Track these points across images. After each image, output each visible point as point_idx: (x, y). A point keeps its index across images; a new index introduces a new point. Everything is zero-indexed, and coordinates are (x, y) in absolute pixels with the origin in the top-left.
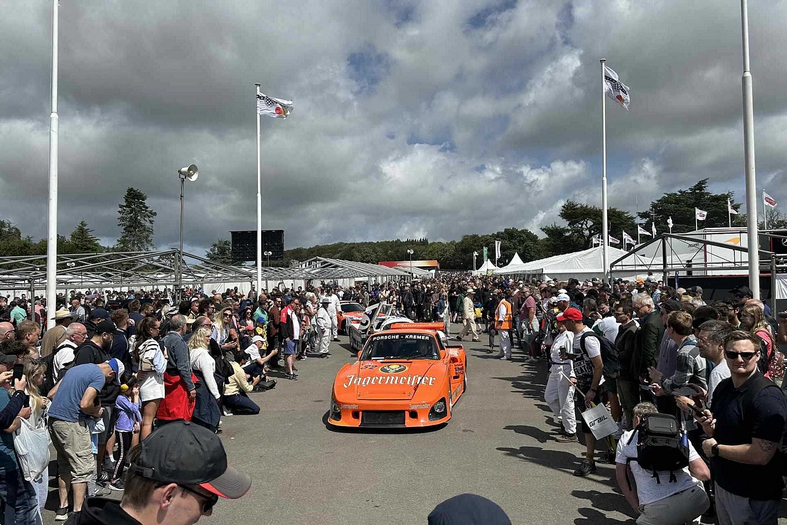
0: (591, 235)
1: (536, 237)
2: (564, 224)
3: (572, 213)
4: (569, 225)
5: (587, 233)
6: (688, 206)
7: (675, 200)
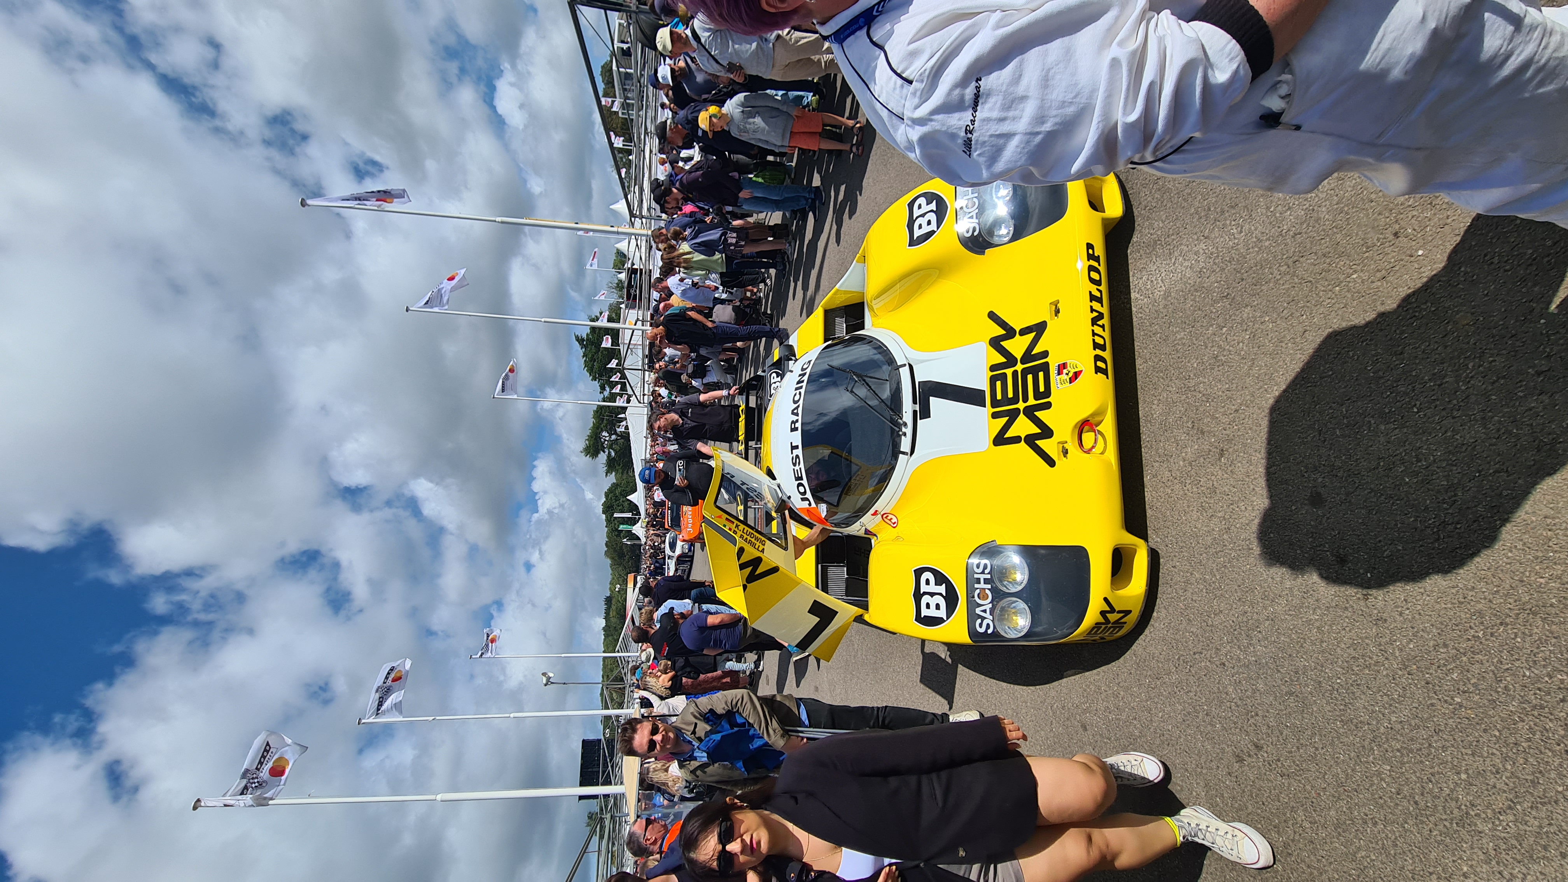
0: (616, 433)
1: (613, 485)
2: (603, 457)
3: (593, 448)
4: (604, 452)
5: (614, 437)
6: (597, 352)
7: (591, 361)
